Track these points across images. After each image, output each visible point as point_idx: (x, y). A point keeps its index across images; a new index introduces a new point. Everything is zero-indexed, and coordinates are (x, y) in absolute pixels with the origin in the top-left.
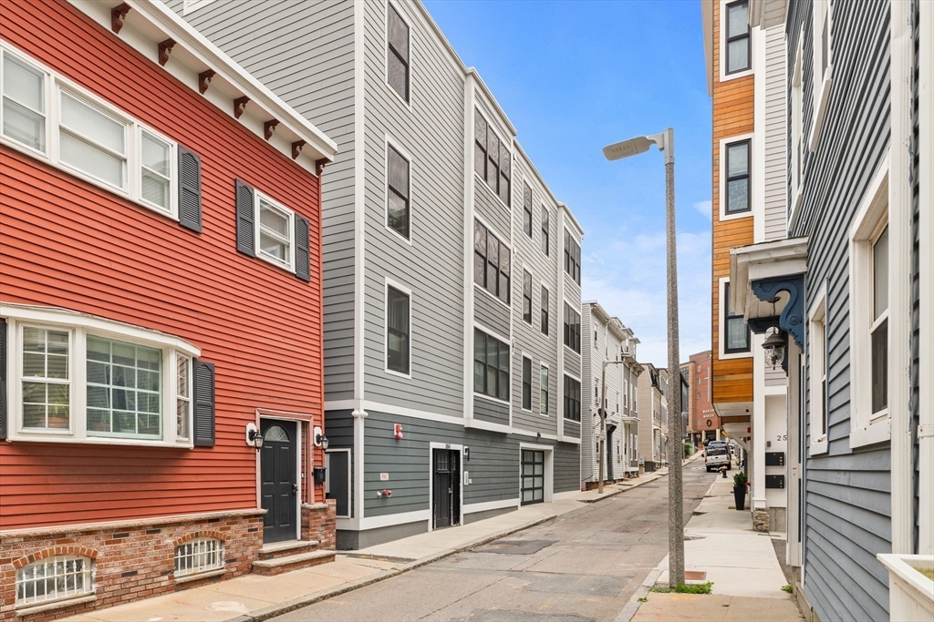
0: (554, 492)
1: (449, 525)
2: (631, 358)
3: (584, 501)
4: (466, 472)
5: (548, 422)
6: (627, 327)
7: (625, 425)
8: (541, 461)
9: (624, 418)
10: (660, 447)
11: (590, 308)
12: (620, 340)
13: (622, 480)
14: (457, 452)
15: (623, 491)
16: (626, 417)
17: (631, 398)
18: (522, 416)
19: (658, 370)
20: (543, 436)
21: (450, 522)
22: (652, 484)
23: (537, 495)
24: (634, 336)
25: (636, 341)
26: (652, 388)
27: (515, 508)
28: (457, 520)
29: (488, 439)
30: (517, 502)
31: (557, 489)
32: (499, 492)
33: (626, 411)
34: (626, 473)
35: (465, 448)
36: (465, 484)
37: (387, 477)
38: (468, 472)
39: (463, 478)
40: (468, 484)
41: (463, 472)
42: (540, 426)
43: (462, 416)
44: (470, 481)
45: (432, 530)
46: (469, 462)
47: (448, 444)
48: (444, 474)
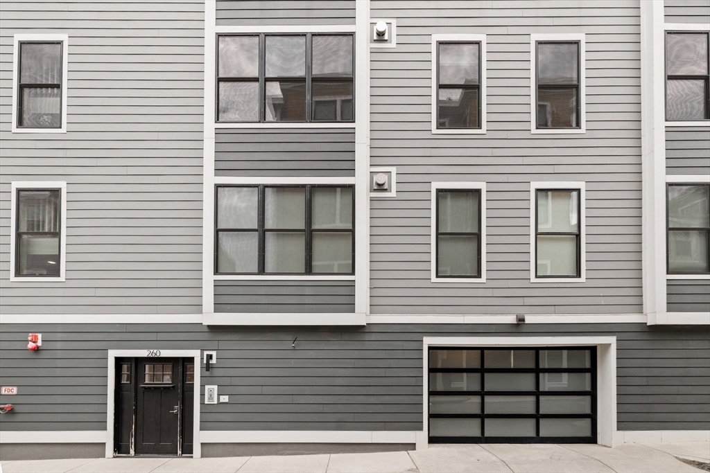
0: (620, 429)
4: (212, 388)
8: (586, 366)
14: (192, 360)
18: (434, 292)
21: (175, 451)
29: (290, 337)
35: (206, 353)
36: (206, 402)
37: (15, 390)
38: (215, 387)
39: (202, 395)
40: (216, 402)
41: (202, 386)
42: (528, 301)
43: (201, 312)
44: (225, 399)
45: (114, 457)
46: (217, 372)
47: (155, 351)
48: (160, 388)
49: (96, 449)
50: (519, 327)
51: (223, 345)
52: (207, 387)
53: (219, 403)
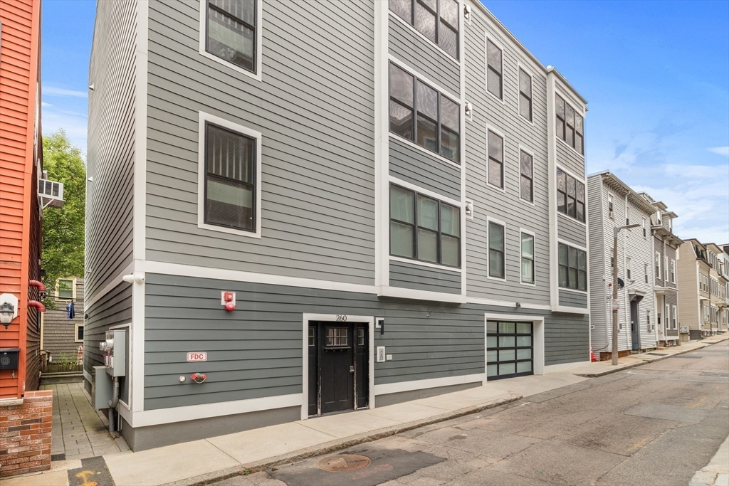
0: (545, 365)
1: (351, 408)
2: (663, 230)
3: (583, 376)
4: (381, 348)
5: (535, 292)
6: (657, 201)
7: (658, 296)
8: (530, 332)
9: (656, 289)
10: (710, 317)
11: (601, 179)
12: (649, 212)
13: (655, 349)
14: (366, 325)
15: (649, 362)
16: (659, 288)
17: (667, 268)
18: (489, 285)
19: (705, 246)
20: (523, 305)
21: (353, 406)
22: (695, 353)
23: (522, 367)
24: (669, 210)
25: (672, 215)
26: (697, 262)
27: (480, 383)
28: (364, 402)
29: (425, 309)
30: (482, 377)
31: (549, 361)
32: (447, 368)
33: (659, 282)
34: (661, 342)
35: (378, 319)
36: (378, 361)
37: (204, 357)
38: (384, 347)
39: (375, 355)
40: (384, 361)
41: (375, 347)
42: (521, 295)
43: (373, 284)
44: (390, 357)
45: (309, 418)
46: (386, 335)
47: (342, 316)
48: (339, 350)
49: (290, 414)
50: (517, 310)
51: (389, 313)
52: (378, 348)
53: (387, 361)
